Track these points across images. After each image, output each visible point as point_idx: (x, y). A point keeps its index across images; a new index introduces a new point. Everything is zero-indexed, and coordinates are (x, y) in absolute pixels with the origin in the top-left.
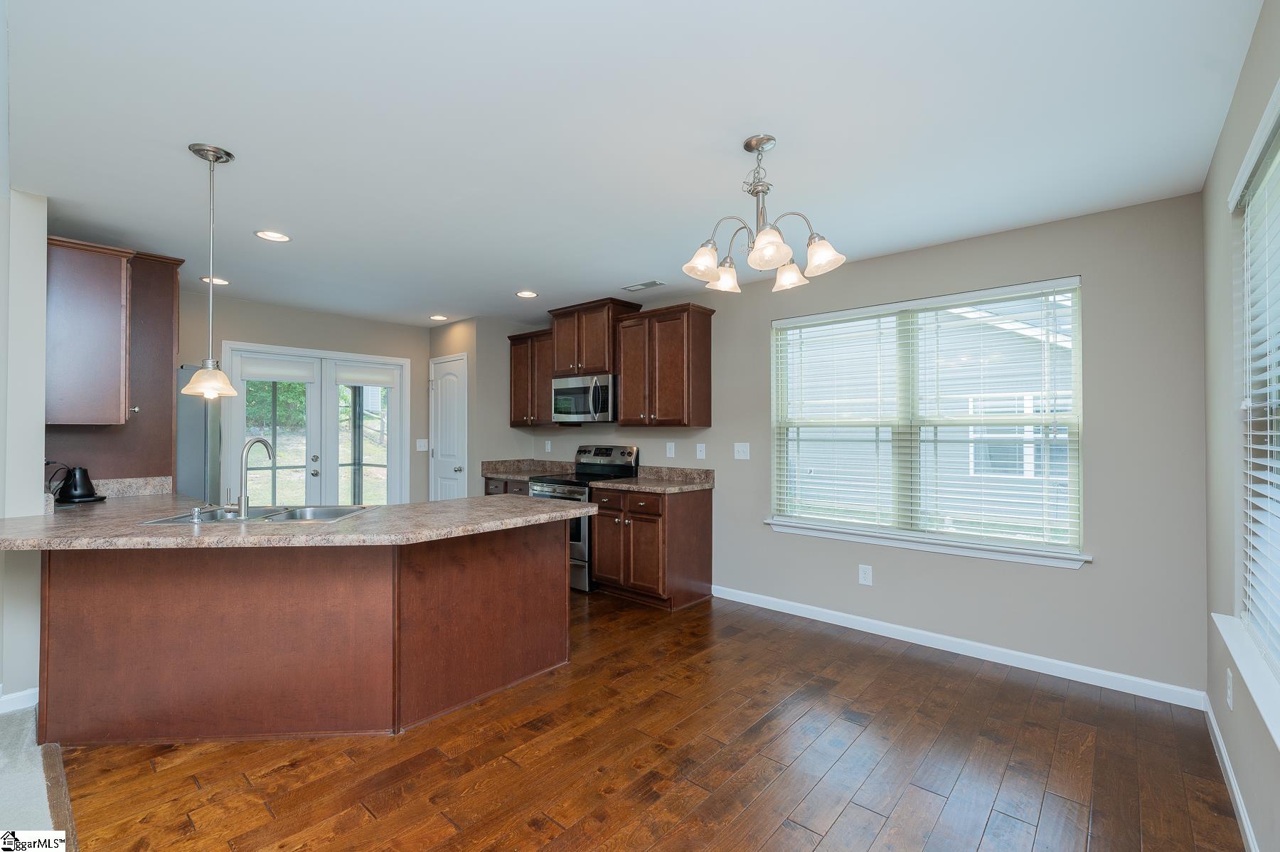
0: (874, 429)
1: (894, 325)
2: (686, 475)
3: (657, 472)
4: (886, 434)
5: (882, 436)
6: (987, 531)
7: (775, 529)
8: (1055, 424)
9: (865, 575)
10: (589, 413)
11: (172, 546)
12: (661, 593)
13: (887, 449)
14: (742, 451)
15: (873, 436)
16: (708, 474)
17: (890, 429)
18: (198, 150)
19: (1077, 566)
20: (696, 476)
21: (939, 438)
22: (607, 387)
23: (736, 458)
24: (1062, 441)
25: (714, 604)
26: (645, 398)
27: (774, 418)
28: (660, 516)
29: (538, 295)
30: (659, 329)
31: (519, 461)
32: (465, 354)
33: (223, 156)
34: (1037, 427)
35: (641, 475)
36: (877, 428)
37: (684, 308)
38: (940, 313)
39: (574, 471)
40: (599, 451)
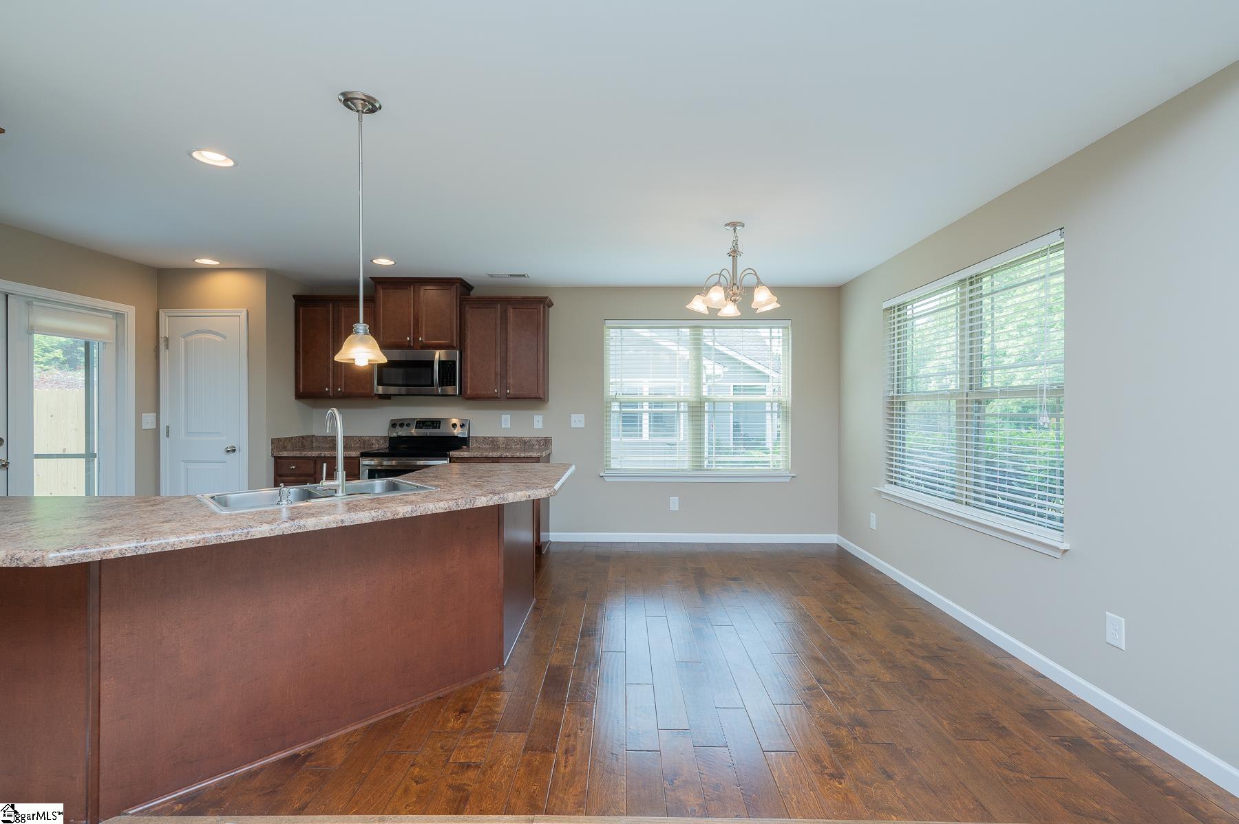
1: (689, 335)
2: (525, 443)
3: (492, 441)
4: (685, 407)
5: (682, 409)
6: (745, 466)
7: (607, 479)
9: (674, 503)
10: (428, 383)
11: (368, 520)
13: (685, 418)
14: (578, 421)
15: (676, 409)
16: (547, 441)
17: (687, 404)
18: (348, 100)
19: (788, 480)
20: (534, 442)
21: (716, 410)
22: (454, 362)
23: (572, 426)
26: (496, 374)
27: (605, 395)
29: (395, 263)
30: (513, 315)
31: (303, 437)
33: (372, 107)
35: (473, 444)
36: (678, 404)
38: (716, 330)
39: (384, 446)
40: (422, 424)
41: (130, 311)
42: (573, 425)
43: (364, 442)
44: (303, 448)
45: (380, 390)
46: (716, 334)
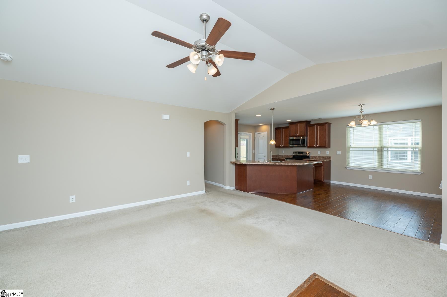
0: (372, 148)
1: (378, 127)
2: (324, 158)
3: (316, 157)
4: (376, 149)
5: (374, 150)
7: (347, 168)
8: (415, 147)
9: (370, 177)
10: (300, 144)
12: (322, 180)
13: (375, 152)
14: (339, 153)
15: (372, 149)
16: (330, 158)
17: (376, 148)
19: (420, 174)
20: (326, 158)
21: (388, 150)
22: (305, 139)
24: (417, 151)
25: (331, 184)
26: (315, 142)
27: (347, 146)
28: (322, 165)
30: (319, 128)
31: (277, 155)
32: (267, 132)
34: (412, 148)
35: (311, 158)
36: (373, 148)
37: (326, 123)
38: (389, 125)
39: (292, 157)
40: (300, 153)
41: (251, 134)
42: (337, 154)
43: (288, 156)
44: (277, 157)
45: (291, 146)
46: (389, 127)
